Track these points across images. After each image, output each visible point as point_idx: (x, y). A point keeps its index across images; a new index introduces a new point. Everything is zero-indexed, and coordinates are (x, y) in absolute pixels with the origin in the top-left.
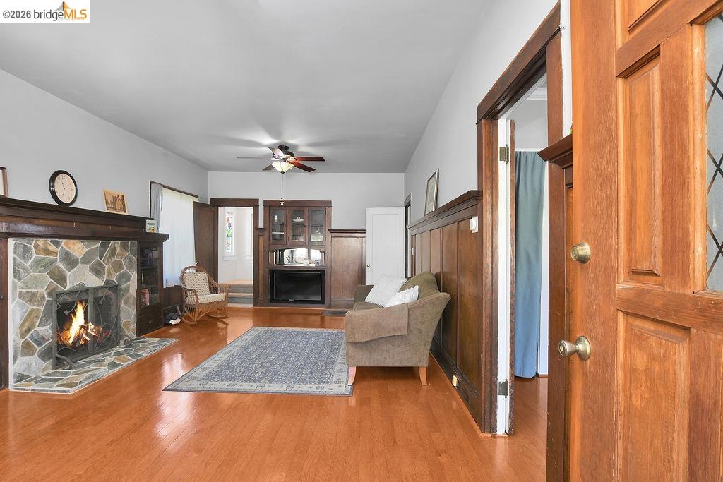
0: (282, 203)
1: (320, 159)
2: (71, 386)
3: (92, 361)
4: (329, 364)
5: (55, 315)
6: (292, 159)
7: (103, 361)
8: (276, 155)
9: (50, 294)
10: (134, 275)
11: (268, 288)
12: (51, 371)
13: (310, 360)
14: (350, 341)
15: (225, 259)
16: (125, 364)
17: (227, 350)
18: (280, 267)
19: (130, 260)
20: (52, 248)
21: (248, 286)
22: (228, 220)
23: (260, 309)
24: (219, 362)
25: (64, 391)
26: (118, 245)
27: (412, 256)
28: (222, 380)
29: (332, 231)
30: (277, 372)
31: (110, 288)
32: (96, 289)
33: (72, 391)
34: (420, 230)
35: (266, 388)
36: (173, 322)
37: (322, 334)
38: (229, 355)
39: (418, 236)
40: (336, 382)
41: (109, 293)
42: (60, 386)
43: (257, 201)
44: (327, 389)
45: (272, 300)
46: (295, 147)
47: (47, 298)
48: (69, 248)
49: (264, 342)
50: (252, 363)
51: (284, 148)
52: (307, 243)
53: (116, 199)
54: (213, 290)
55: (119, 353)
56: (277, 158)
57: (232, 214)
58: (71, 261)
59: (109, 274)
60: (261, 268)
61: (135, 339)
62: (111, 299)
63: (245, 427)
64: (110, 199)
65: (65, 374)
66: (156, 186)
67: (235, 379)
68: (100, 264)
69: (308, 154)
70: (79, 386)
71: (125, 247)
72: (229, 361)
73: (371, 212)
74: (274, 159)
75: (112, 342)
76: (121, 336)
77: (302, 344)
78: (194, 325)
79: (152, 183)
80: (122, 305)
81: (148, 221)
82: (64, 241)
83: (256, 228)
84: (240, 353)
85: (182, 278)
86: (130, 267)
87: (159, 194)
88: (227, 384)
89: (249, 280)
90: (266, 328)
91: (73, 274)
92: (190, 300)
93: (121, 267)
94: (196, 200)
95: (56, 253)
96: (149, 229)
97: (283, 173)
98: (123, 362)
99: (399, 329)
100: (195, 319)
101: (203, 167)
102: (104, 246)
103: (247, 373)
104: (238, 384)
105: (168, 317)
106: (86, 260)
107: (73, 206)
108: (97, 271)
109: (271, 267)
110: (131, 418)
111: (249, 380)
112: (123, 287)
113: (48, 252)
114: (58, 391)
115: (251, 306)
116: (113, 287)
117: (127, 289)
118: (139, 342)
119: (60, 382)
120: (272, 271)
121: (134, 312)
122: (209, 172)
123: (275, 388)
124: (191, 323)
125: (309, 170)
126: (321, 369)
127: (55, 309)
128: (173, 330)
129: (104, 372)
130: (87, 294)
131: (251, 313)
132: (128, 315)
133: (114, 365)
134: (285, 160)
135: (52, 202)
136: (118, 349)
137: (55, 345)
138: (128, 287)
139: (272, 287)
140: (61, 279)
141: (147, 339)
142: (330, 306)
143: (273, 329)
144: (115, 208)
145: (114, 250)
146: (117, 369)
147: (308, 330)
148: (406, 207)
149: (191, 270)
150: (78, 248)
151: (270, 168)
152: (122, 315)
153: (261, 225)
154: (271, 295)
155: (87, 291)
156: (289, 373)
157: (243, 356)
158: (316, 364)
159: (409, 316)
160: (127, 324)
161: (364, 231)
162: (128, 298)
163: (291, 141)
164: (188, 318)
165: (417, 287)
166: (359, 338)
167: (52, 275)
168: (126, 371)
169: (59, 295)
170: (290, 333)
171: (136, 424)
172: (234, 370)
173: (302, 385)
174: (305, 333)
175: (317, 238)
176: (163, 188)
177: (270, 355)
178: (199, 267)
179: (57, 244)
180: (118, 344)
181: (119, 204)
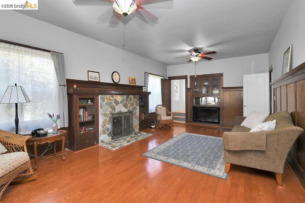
0: (196, 76)
1: (214, 52)
2: (114, 147)
3: (123, 139)
4: (216, 158)
5: (112, 121)
6: (200, 55)
7: (126, 139)
8: (192, 54)
9: (110, 114)
10: (138, 108)
11: (192, 115)
12: (111, 141)
13: (206, 154)
14: (226, 149)
15: (175, 102)
16: (132, 142)
17: (170, 142)
18: (197, 106)
19: (137, 102)
20: (111, 98)
21: (183, 114)
22: (176, 85)
23: (188, 124)
24: (165, 147)
25: (112, 149)
26: (132, 97)
27: (274, 101)
28: (164, 156)
29: (223, 88)
30: (189, 157)
31: (130, 113)
32: (125, 113)
33: (114, 149)
34: (279, 85)
35: (181, 164)
36: (152, 127)
37: (215, 140)
38: (170, 144)
39: (278, 89)
40: (218, 169)
41: (129, 114)
42: (111, 147)
43: (187, 76)
44: (212, 172)
45: (194, 121)
46: (201, 49)
47: (110, 115)
48: (116, 98)
49: (186, 140)
50: (179, 150)
51: (196, 50)
52: (210, 95)
53: (132, 80)
54: (168, 115)
55: (132, 137)
56: (193, 56)
57: (177, 82)
58: (117, 103)
59: (129, 107)
60: (189, 106)
61: (138, 132)
62: (130, 116)
63: (167, 182)
64: (131, 80)
65: (114, 142)
66: (147, 74)
67: (169, 156)
68: (126, 104)
69: (208, 51)
70: (116, 148)
71: (134, 98)
72: (169, 147)
73: (246, 77)
74: (191, 56)
75: (130, 132)
76: (133, 130)
77: (204, 144)
78: (160, 129)
79: (145, 73)
80: (134, 119)
81: (143, 87)
82: (115, 96)
83: (187, 88)
84: (175, 144)
85: (156, 109)
86: (136, 105)
87: (148, 76)
88: (165, 158)
89: (183, 111)
90: (188, 134)
91: (118, 107)
92: (158, 118)
93: (133, 105)
94: (162, 78)
95: (112, 100)
96: (144, 90)
97: (196, 62)
98: (132, 141)
99: (260, 146)
100: (160, 126)
101: (165, 65)
102: (127, 97)
103: (175, 154)
104: (170, 159)
105: (151, 124)
106: (121, 102)
107: (119, 83)
108: (125, 106)
109: (193, 106)
110: (127, 165)
111: (175, 158)
112: (134, 112)
113: (110, 100)
114: (110, 148)
115: (185, 122)
116: (131, 112)
117: (136, 113)
118: (139, 134)
119: (112, 145)
120: (194, 107)
121: (138, 122)
122: (167, 66)
123: (186, 165)
124: (159, 128)
125: (210, 59)
126: (211, 160)
127: (112, 119)
128: (153, 130)
129: (125, 144)
130: (122, 114)
131: (185, 126)
132: (136, 123)
133: (129, 141)
134: (197, 56)
135: (112, 82)
136: (132, 135)
137: (112, 132)
138: (136, 112)
139: (194, 114)
140: (114, 109)
141: (142, 133)
142: (222, 126)
143: (192, 134)
144: (132, 83)
145: (131, 99)
146: (129, 143)
147: (209, 137)
148: (270, 72)
149: (159, 106)
150: (119, 98)
151: (190, 61)
152: (134, 123)
153: (189, 87)
154: (194, 118)
155: (122, 113)
156: (194, 158)
157: (175, 146)
158: (209, 156)
159: (267, 139)
160: (136, 126)
161: (242, 87)
162: (136, 117)
163: (199, 46)
164: (158, 125)
165: (275, 121)
166: (232, 148)
167: (111, 107)
168: (132, 144)
169: (113, 114)
170: (199, 137)
171: (128, 168)
172: (170, 152)
173: (199, 167)
174: (207, 138)
175: (216, 92)
176: (149, 75)
177: (187, 147)
178: (163, 105)
179: (113, 97)
180: (132, 133)
181: (133, 81)
